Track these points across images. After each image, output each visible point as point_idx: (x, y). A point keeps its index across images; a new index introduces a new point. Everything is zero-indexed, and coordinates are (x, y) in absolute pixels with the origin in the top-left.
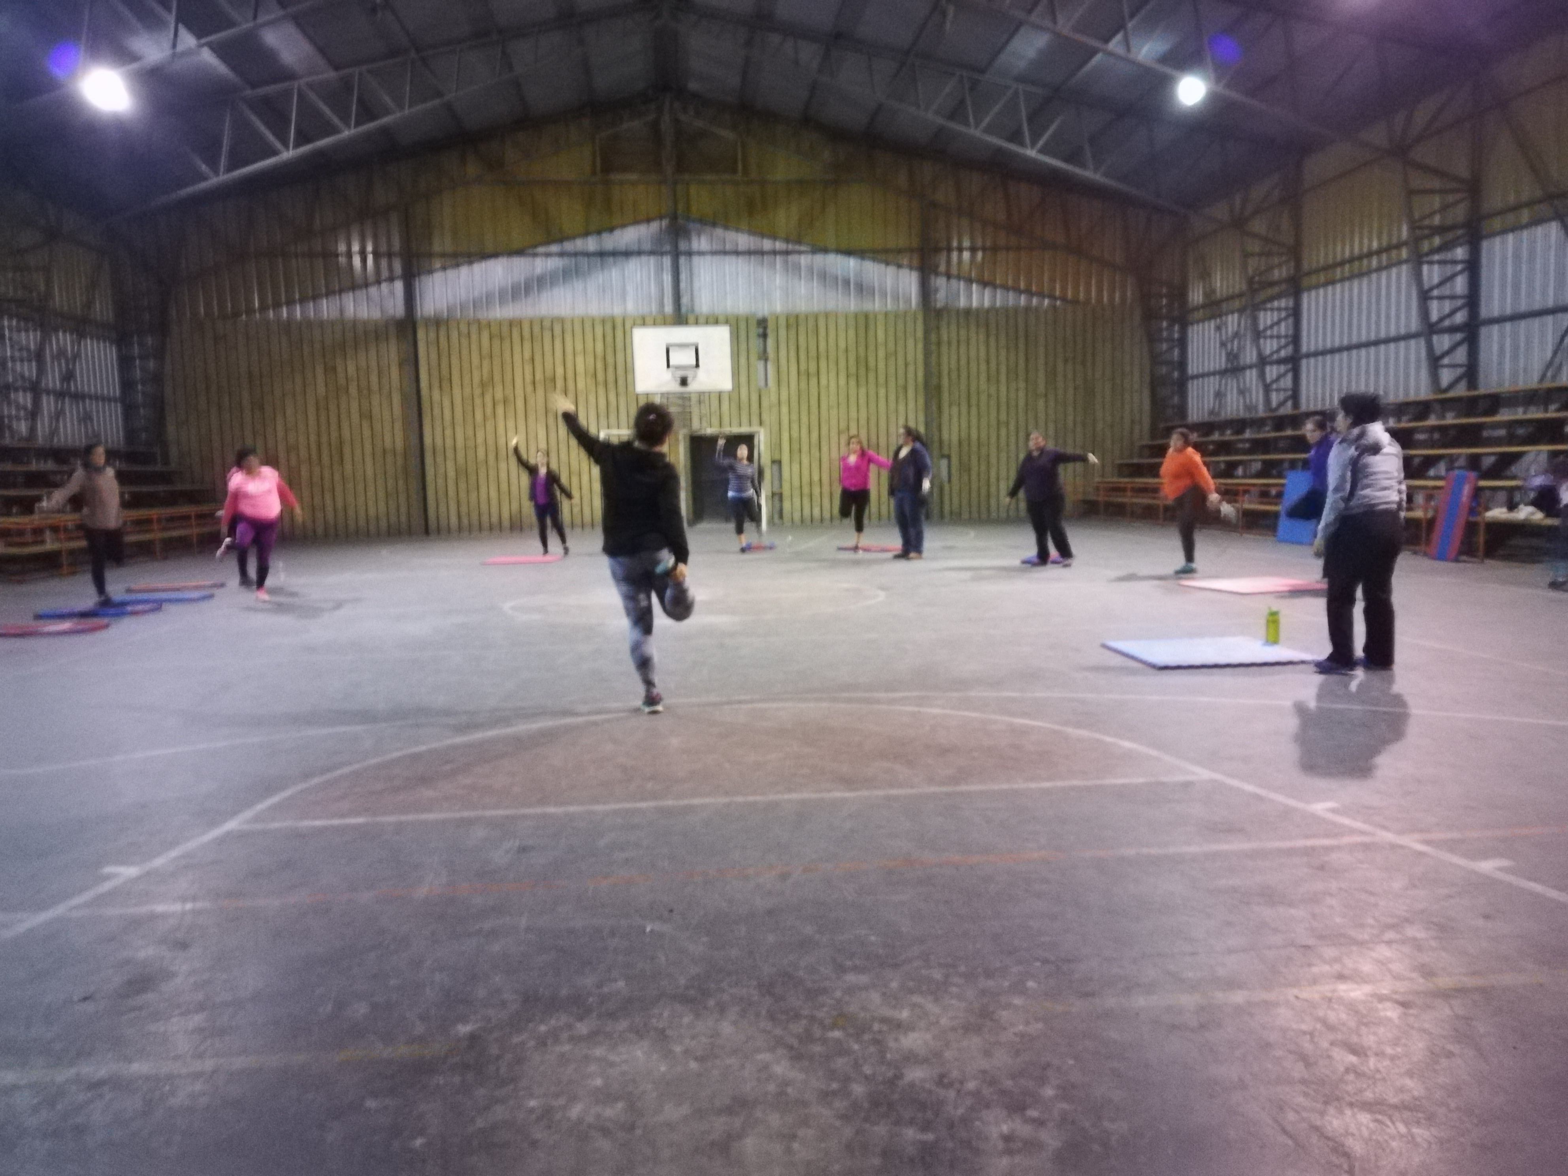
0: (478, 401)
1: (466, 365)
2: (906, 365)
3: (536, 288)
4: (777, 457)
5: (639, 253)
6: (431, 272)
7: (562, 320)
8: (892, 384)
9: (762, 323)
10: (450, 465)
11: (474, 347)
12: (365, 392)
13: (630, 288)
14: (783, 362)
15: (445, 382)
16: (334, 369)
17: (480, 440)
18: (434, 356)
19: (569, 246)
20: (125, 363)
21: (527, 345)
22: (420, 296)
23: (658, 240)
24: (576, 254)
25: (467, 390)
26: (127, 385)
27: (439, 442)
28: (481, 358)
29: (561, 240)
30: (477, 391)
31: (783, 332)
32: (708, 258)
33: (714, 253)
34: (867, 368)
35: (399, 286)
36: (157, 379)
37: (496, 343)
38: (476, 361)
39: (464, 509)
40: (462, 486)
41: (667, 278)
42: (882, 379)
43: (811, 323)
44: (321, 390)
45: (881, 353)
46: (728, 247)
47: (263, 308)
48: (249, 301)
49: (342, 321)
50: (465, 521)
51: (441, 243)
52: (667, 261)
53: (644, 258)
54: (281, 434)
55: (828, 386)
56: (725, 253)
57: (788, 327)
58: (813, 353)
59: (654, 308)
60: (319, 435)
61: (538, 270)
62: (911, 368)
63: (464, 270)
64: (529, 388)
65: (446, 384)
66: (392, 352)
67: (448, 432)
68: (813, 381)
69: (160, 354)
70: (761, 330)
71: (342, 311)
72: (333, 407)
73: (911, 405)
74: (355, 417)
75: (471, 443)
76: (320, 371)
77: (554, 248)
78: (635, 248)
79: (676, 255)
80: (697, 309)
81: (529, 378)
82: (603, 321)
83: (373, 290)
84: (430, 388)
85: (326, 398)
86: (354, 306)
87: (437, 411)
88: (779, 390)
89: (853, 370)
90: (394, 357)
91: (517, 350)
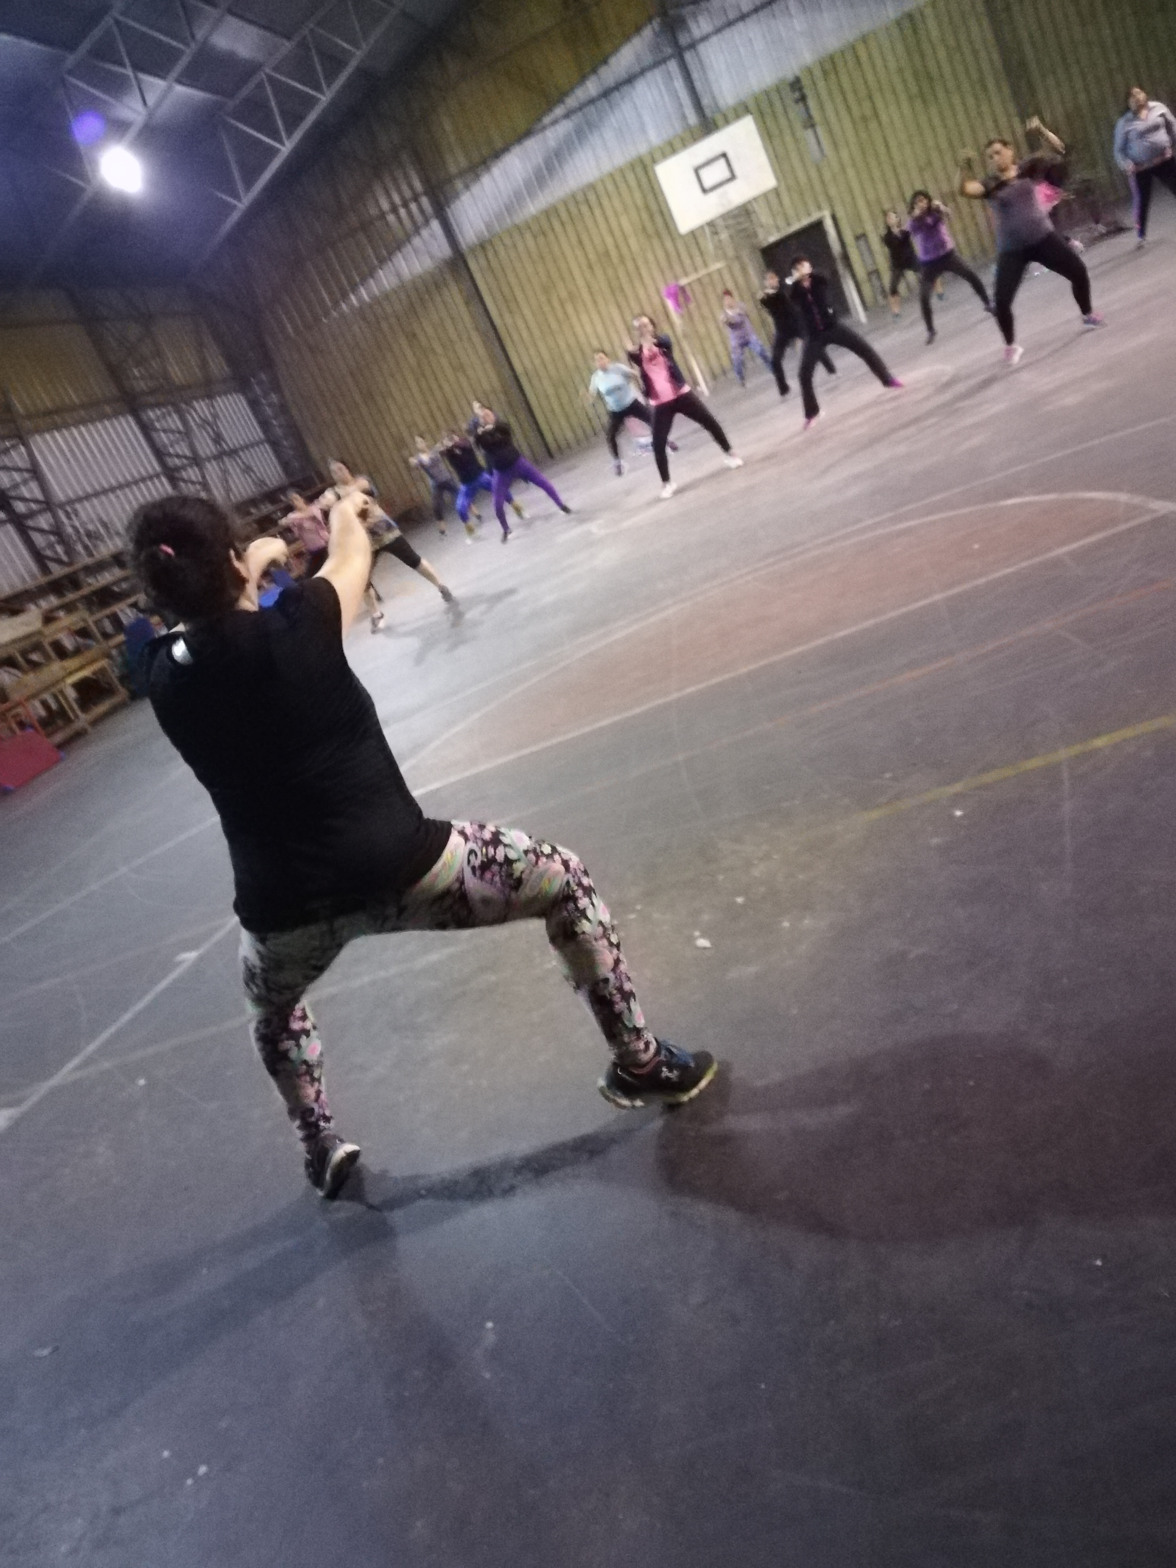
0: (547, 309)
1: (523, 278)
2: (975, 53)
3: (556, 163)
4: (859, 231)
5: (643, 72)
6: (457, 195)
7: (592, 187)
8: (966, 86)
9: (796, 85)
10: (546, 383)
11: (524, 255)
12: (448, 345)
13: (647, 119)
14: (833, 119)
16: (414, 335)
18: (491, 280)
19: (571, 102)
20: (254, 404)
21: (569, 228)
22: (458, 225)
23: (656, 47)
24: (580, 108)
25: (534, 303)
26: (264, 424)
27: (529, 365)
28: (534, 262)
29: (560, 100)
30: (543, 299)
31: (821, 84)
32: (714, 39)
33: (718, 31)
34: (931, 79)
35: (435, 225)
36: (283, 409)
37: (541, 240)
38: (530, 270)
39: (574, 420)
40: (563, 396)
41: (679, 84)
42: (951, 84)
43: (849, 57)
44: (412, 360)
45: (942, 54)
46: (732, 16)
47: (336, 304)
48: (322, 301)
49: (402, 286)
50: (579, 432)
51: (456, 161)
52: (673, 66)
53: (649, 75)
55: (892, 123)
56: (730, 24)
57: (825, 73)
58: (863, 92)
59: (678, 127)
60: (427, 403)
61: (552, 143)
62: (983, 54)
63: (486, 180)
64: (588, 274)
65: (512, 303)
66: (454, 295)
67: (532, 352)
68: (873, 125)
69: (276, 387)
70: (797, 95)
71: (398, 275)
72: (427, 371)
73: (996, 101)
74: (449, 371)
75: (557, 354)
76: (404, 342)
77: (559, 111)
78: (637, 69)
79: (679, 53)
80: (721, 103)
81: (583, 262)
82: (632, 166)
83: (416, 241)
84: (501, 315)
86: (408, 266)
87: (516, 337)
88: (838, 153)
89: (914, 90)
90: (459, 300)
91: (563, 239)
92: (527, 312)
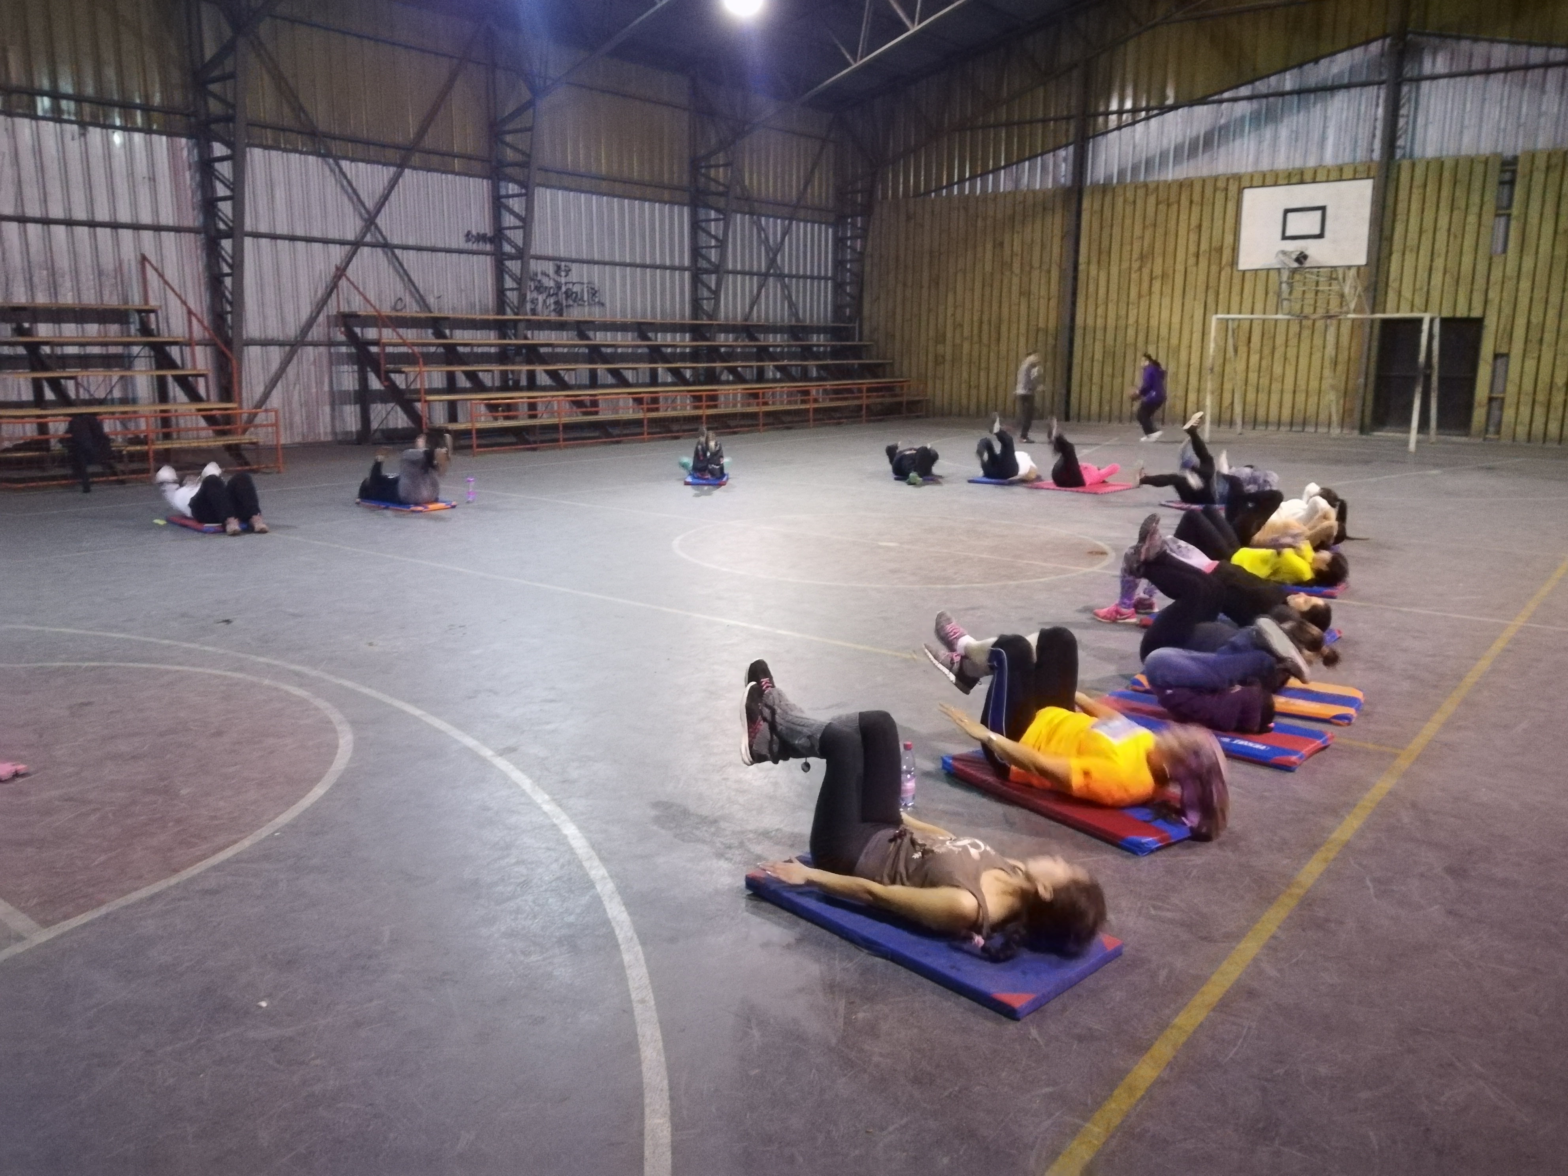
0: (1135, 276)
1: (1127, 234)
3: (1216, 141)
4: (1503, 350)
5: (1348, 86)
6: (1105, 132)
9: (1509, 165)
10: (1098, 346)
11: (1138, 213)
12: (1027, 268)
13: (1331, 131)
14: (1533, 217)
15: (1103, 255)
16: (1002, 244)
17: (1131, 320)
18: (1096, 225)
19: (1261, 87)
20: (839, 242)
21: (1196, 210)
22: (1095, 161)
23: (1376, 66)
24: (1266, 96)
25: (1125, 265)
26: (839, 264)
27: (1090, 322)
28: (1144, 228)
29: (1252, 82)
30: (1136, 265)
31: (1539, 175)
32: (1443, 82)
33: (1451, 75)
35: (1071, 152)
37: (1162, 207)
38: (1138, 232)
39: (1106, 396)
40: (1108, 370)
44: (988, 268)
46: (1477, 64)
47: (950, 184)
48: (950, 173)
49: (1014, 195)
50: (1106, 408)
52: (1385, 92)
53: (1355, 92)
54: (950, 311)
56: (1470, 74)
57: (1549, 167)
59: (1358, 156)
60: (982, 312)
61: (1222, 119)
64: (1191, 261)
65: (1104, 257)
66: (1056, 224)
67: (1100, 311)
70: (1507, 176)
71: (1016, 182)
72: (996, 284)
74: (1015, 291)
75: (1122, 323)
76: (989, 246)
77: (1244, 91)
78: (1346, 80)
79: (1398, 82)
80: (1418, 152)
81: (1192, 249)
84: (1089, 263)
85: (992, 274)
86: (1029, 178)
87: (1092, 288)
88: (1521, 258)
90: (1058, 232)
91: (1183, 216)
92: (1114, 270)
